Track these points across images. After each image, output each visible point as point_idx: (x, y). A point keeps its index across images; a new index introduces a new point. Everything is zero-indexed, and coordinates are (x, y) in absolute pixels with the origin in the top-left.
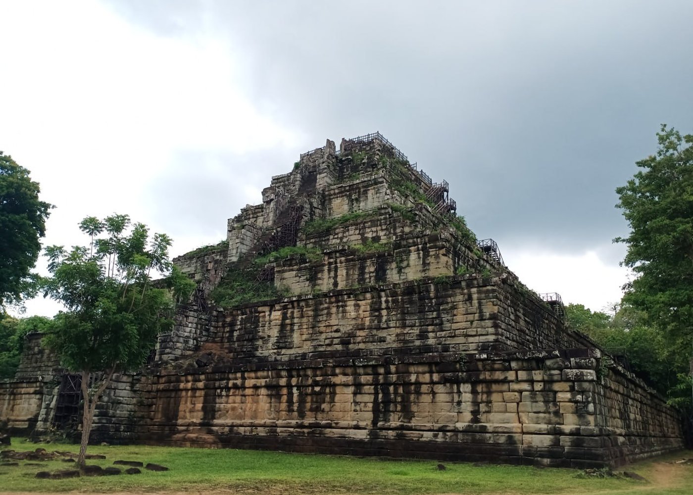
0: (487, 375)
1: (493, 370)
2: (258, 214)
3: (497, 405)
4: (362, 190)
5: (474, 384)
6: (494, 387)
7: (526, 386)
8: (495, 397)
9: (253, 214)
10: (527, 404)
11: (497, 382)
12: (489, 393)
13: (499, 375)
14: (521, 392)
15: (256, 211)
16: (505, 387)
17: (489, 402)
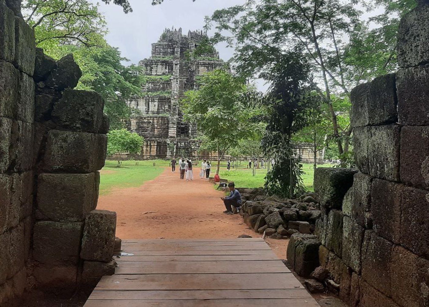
0: (303, 147)
1: (305, 146)
2: (158, 64)
3: (304, 153)
4: (214, 66)
5: (300, 149)
6: (304, 150)
7: (311, 150)
8: (304, 152)
9: (155, 62)
10: (310, 153)
11: (305, 149)
12: (303, 151)
13: (306, 147)
14: (309, 151)
15: (158, 62)
16: (306, 150)
17: (303, 153)
